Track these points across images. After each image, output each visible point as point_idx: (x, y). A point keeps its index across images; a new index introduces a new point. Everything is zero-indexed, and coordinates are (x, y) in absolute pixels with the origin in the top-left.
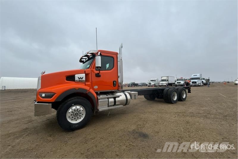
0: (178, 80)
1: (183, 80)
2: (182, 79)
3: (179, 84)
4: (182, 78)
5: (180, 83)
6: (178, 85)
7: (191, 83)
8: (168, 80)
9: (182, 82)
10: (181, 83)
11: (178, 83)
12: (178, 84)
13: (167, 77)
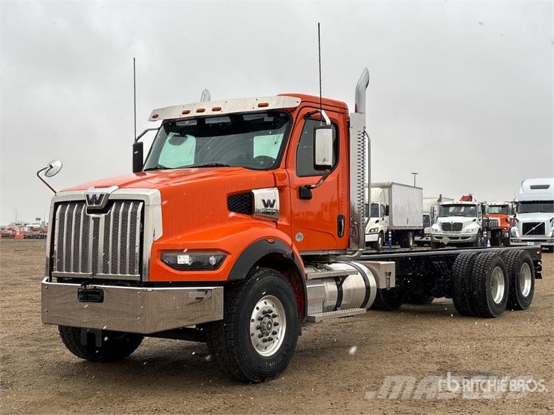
0: (445, 209)
1: (473, 214)
2: (466, 207)
3: (454, 234)
4: (470, 198)
5: (458, 227)
6: (446, 241)
7: (517, 231)
8: (387, 211)
9: (471, 226)
10: (463, 232)
11: (446, 227)
12: (446, 236)
13: (383, 186)
